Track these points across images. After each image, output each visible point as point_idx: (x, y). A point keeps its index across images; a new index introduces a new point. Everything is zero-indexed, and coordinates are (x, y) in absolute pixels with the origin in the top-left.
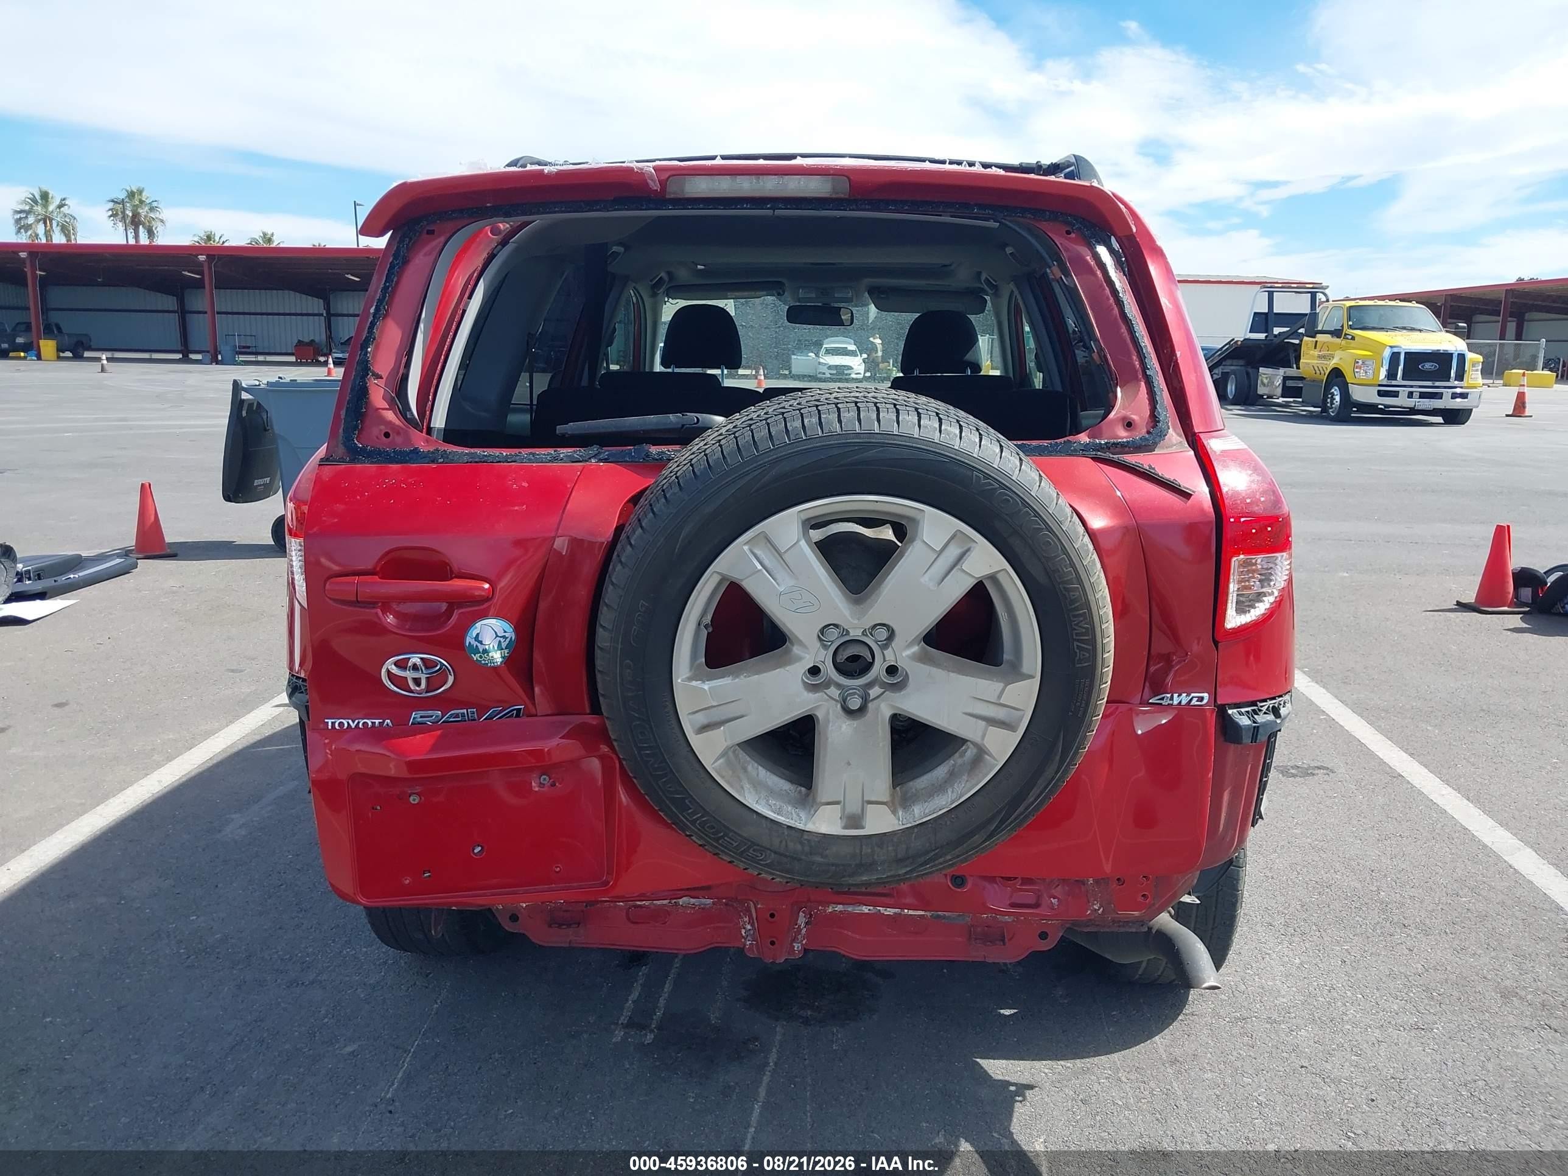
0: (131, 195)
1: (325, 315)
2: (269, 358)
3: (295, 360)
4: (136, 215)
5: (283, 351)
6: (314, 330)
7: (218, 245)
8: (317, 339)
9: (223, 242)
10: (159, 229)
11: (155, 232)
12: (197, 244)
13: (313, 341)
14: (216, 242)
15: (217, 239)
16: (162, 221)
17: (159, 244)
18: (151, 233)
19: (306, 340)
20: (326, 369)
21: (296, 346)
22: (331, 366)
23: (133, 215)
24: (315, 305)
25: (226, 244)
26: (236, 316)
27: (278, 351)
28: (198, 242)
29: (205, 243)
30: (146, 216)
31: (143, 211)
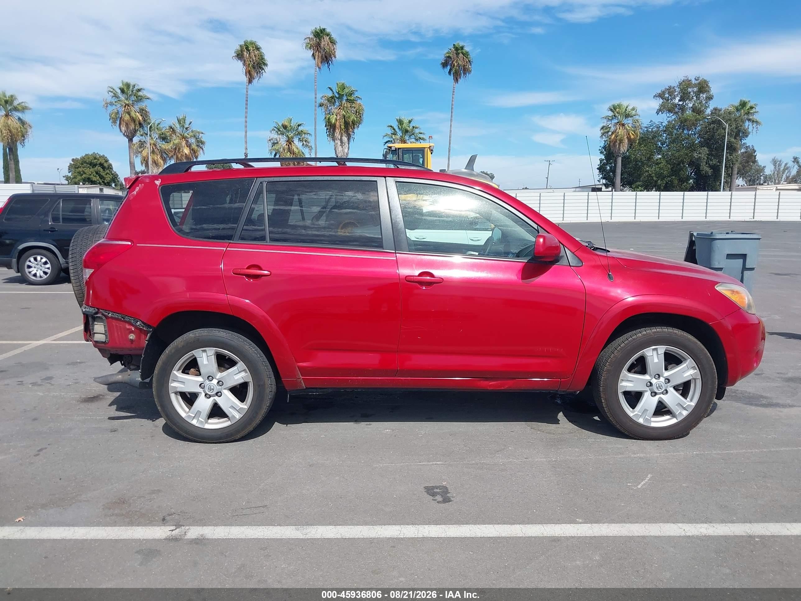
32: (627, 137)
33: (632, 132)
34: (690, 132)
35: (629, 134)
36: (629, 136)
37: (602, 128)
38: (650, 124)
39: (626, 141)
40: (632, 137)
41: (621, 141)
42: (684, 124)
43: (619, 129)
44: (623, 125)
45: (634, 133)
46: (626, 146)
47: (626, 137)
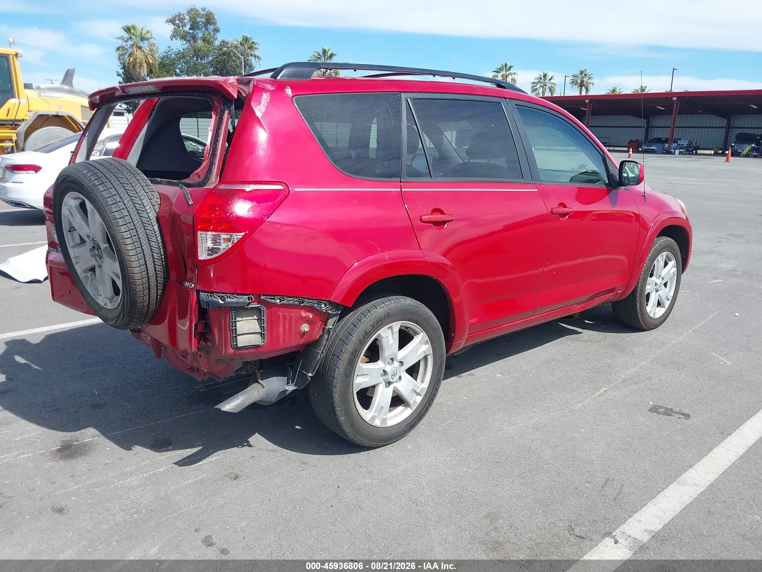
0: (582, 72)
1: (646, 127)
2: (616, 149)
3: (627, 150)
4: (582, 82)
5: (623, 145)
6: (639, 134)
7: (618, 94)
8: (640, 139)
9: (620, 92)
10: (591, 87)
11: (589, 89)
12: (608, 94)
13: (637, 140)
14: (617, 92)
15: (617, 91)
16: (593, 84)
17: (590, 95)
18: (587, 90)
19: (635, 140)
20: (628, 154)
21: (629, 143)
22: (631, 153)
23: (581, 82)
24: (642, 122)
25: (622, 93)
26: (622, 128)
27: (620, 145)
28: (609, 93)
29: (612, 93)
30: (586, 82)
31: (585, 80)
32: (146, 61)
33: (150, 56)
34: (203, 61)
35: (147, 58)
36: (147, 60)
37: (118, 49)
38: (168, 49)
39: (146, 65)
40: (151, 61)
41: (141, 66)
42: (198, 53)
43: (137, 51)
44: (140, 48)
45: (152, 57)
46: (146, 70)
47: (144, 60)
